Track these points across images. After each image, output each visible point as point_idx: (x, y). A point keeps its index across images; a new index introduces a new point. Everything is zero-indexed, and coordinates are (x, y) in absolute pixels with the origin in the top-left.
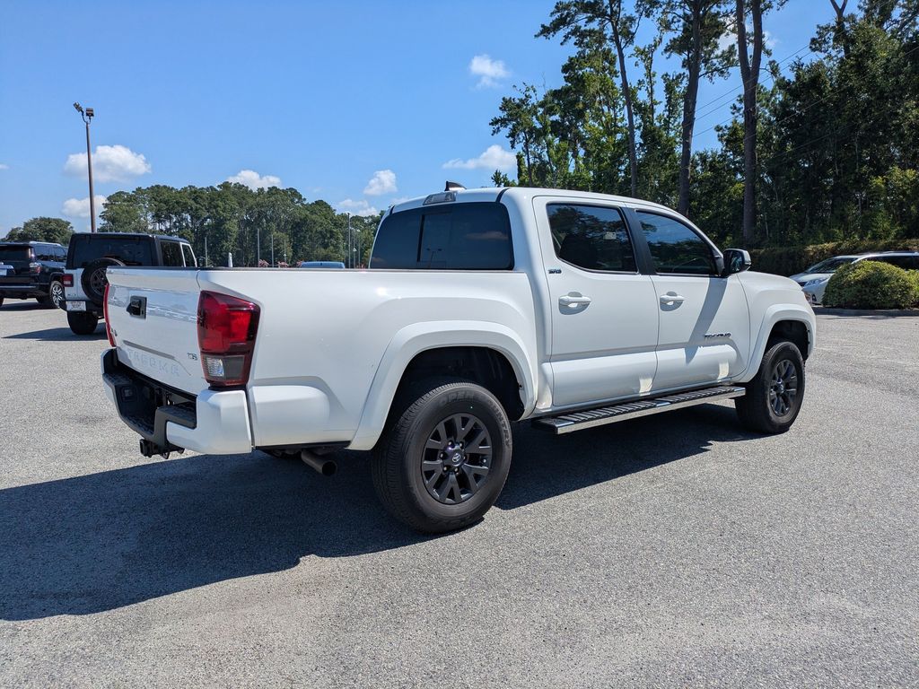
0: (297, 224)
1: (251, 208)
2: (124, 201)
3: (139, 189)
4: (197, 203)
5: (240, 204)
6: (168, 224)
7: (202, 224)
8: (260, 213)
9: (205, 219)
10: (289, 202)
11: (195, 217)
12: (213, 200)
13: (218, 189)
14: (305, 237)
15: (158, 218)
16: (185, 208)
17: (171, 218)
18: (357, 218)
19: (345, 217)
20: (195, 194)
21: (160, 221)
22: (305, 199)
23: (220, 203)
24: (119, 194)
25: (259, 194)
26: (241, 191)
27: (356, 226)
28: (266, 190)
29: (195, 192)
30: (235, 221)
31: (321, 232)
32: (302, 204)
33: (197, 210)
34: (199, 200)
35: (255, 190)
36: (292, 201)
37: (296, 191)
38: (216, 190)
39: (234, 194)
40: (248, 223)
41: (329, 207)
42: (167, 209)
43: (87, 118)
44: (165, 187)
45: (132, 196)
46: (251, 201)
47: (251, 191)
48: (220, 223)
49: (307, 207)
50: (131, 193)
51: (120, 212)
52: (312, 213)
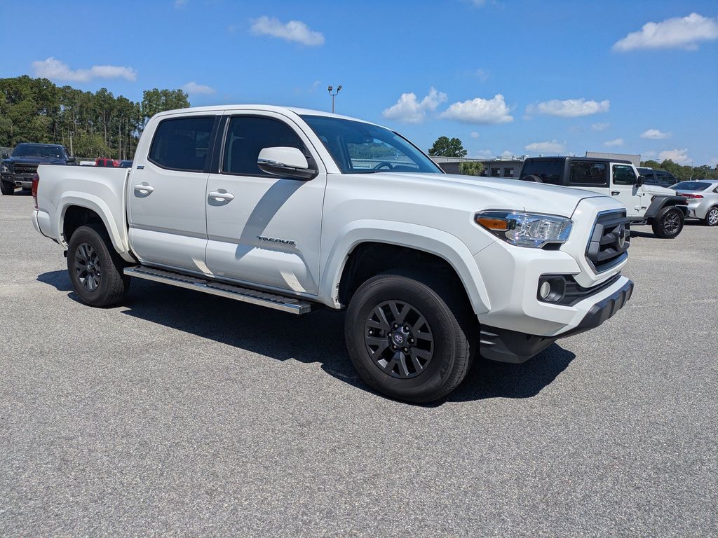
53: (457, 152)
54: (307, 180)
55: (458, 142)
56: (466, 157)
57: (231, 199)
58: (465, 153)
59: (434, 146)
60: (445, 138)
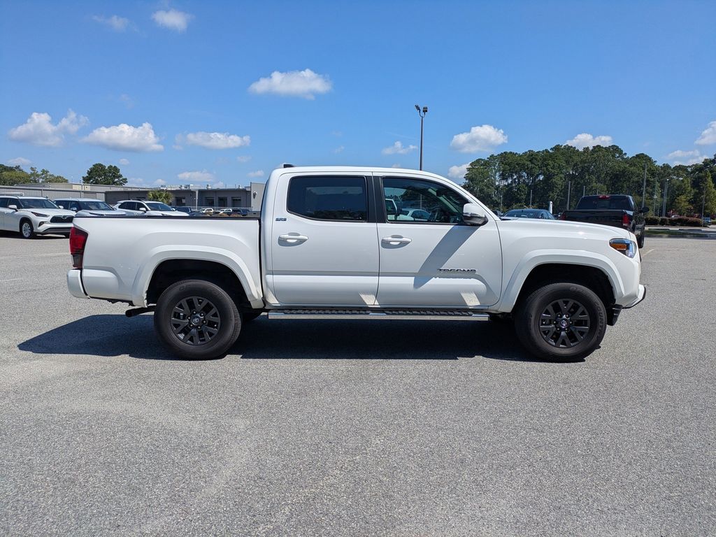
0: (616, 176)
1: (576, 165)
2: (482, 165)
3: (492, 156)
4: (532, 163)
5: (567, 162)
6: (510, 181)
7: (534, 180)
8: (583, 168)
9: (538, 176)
10: (610, 157)
11: (530, 174)
12: (545, 160)
13: (551, 151)
14: (622, 187)
15: (503, 177)
16: (523, 167)
17: (512, 176)
18: (680, 168)
19: (666, 167)
20: (531, 156)
21: (503, 179)
22: (625, 154)
23: (550, 162)
24: (478, 161)
25: (584, 152)
26: (570, 150)
27: (678, 175)
28: (591, 148)
29: (532, 155)
30: (562, 176)
31: (637, 182)
32: (623, 158)
33: (531, 169)
34: (534, 161)
35: (581, 150)
36: (613, 156)
37: (617, 147)
38: (549, 152)
39: (563, 154)
40: (573, 177)
41: (650, 159)
42: (510, 170)
43: (422, 114)
44: (511, 153)
45: (486, 161)
46: (576, 159)
47: (578, 151)
48: (549, 177)
49: (627, 161)
50: (486, 159)
51: (477, 173)
52: (631, 166)
53: (116, 180)
54: (480, 225)
55: (116, 170)
56: (126, 185)
57: (409, 242)
58: (125, 181)
59: (89, 173)
60: (100, 165)
